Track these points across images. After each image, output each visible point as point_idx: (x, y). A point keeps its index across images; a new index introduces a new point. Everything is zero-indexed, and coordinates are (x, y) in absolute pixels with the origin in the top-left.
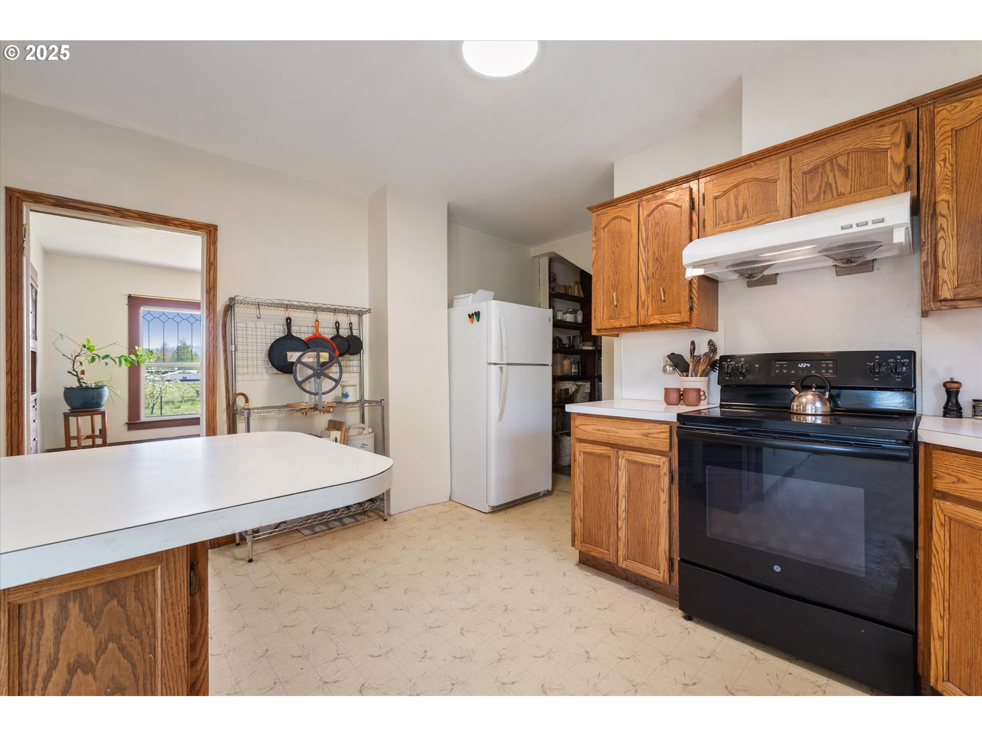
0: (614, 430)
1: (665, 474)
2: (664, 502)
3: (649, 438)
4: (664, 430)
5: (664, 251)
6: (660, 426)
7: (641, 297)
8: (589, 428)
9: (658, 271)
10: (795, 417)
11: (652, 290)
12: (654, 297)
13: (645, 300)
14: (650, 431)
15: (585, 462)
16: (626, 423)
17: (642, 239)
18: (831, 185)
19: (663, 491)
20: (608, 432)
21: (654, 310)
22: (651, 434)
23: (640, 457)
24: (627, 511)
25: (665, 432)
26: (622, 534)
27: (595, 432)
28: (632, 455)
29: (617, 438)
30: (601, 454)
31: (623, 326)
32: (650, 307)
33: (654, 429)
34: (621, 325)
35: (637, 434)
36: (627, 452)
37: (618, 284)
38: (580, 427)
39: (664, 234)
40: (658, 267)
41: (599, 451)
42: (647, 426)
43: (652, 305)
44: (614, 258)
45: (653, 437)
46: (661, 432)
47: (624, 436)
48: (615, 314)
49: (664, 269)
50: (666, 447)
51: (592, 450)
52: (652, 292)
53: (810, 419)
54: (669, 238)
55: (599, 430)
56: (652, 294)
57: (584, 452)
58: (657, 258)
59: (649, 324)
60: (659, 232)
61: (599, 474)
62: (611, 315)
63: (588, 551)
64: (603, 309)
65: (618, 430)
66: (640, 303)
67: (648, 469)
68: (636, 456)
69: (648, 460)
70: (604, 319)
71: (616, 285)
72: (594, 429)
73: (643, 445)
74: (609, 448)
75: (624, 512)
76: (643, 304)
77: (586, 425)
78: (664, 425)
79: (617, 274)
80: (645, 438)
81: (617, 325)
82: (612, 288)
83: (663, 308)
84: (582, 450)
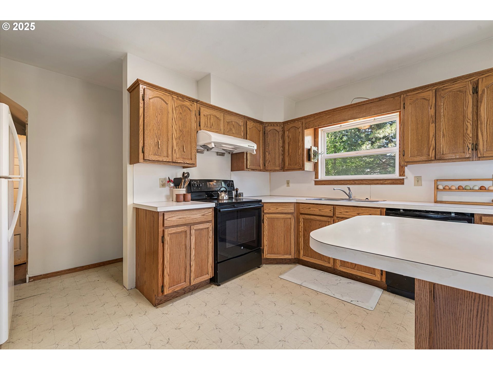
0: (189, 216)
1: (211, 230)
2: (211, 243)
3: (205, 216)
4: (210, 211)
5: (184, 128)
6: (208, 210)
7: (174, 147)
8: (174, 219)
9: (181, 137)
10: (220, 201)
11: (179, 145)
12: (180, 149)
13: (176, 149)
14: (205, 213)
15: (170, 239)
16: (194, 211)
17: (174, 117)
18: (231, 129)
19: (210, 238)
20: (185, 218)
21: (180, 156)
22: (205, 214)
23: (201, 226)
24: (195, 255)
25: (211, 212)
26: (193, 269)
27: (178, 220)
28: (198, 226)
29: (190, 220)
30: (181, 231)
31: (164, 160)
32: (178, 153)
33: (206, 212)
34: (163, 160)
35: (199, 216)
36: (195, 226)
37: (160, 136)
38: (168, 219)
39: (184, 120)
40: (181, 134)
41: (180, 230)
42: (203, 211)
43: (179, 152)
44: (158, 120)
45: (206, 216)
46: (209, 212)
47: (193, 218)
48: (158, 153)
49: (184, 137)
50: (211, 218)
51: (176, 231)
52: (179, 146)
53: (225, 201)
54: (186, 123)
55: (180, 218)
56: (179, 147)
57: (170, 234)
58: (181, 130)
59: (178, 162)
60: (182, 118)
61: (179, 243)
62: (156, 153)
63: (173, 290)
64: (150, 148)
65: (191, 216)
66: (173, 150)
67: (203, 231)
68: (200, 226)
69: (204, 226)
70: (151, 154)
71: (158, 136)
72: (177, 219)
73: (202, 220)
74: (186, 227)
75: (194, 256)
76: (175, 150)
77: (172, 217)
78: (210, 209)
79: (159, 130)
80: (203, 216)
81: (161, 160)
82: (156, 137)
83: (184, 155)
84: (169, 232)
